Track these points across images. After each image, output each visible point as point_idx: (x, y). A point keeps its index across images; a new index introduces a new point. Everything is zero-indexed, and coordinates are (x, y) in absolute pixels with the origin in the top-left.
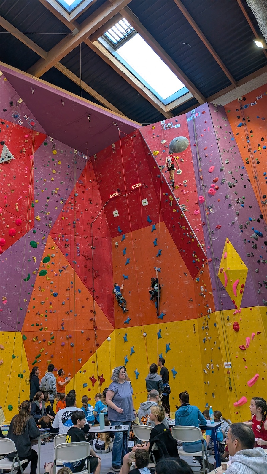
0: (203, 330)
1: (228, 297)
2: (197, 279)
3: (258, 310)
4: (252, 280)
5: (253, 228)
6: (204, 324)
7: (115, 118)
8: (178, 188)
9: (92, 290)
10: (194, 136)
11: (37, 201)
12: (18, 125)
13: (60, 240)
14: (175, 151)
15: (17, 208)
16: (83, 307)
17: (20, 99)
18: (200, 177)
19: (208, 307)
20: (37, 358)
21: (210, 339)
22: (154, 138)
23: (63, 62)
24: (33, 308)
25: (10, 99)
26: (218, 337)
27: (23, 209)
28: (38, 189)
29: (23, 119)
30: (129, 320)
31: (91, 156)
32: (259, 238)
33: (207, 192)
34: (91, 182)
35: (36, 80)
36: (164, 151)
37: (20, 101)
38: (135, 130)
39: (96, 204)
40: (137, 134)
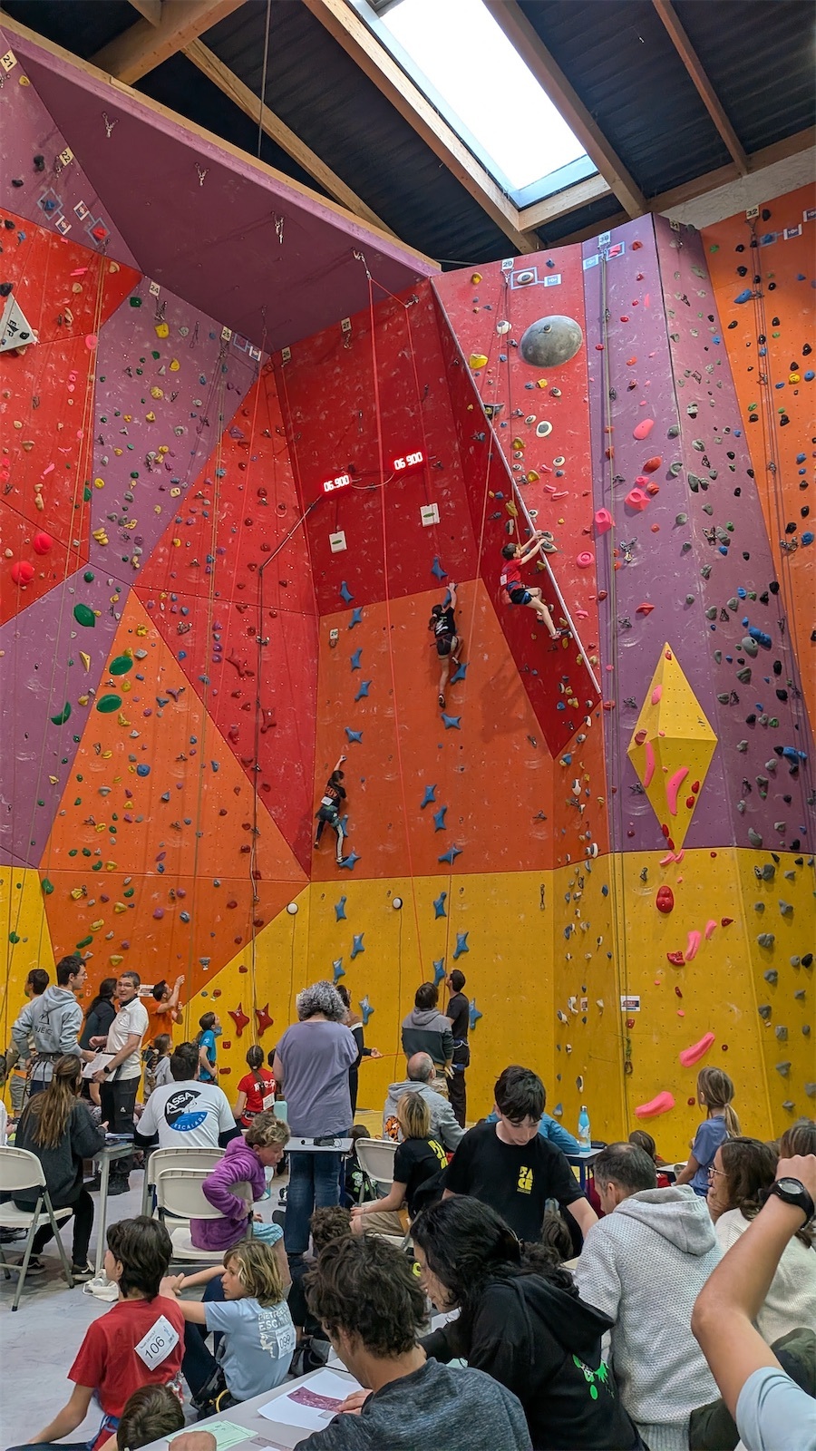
0: (568, 901)
1: (651, 815)
2: (565, 756)
3: (733, 858)
4: (726, 772)
5: (746, 620)
6: (572, 887)
7: (361, 236)
8: (536, 479)
9: (253, 766)
10: (600, 320)
11: (100, 483)
12: (56, 234)
13: (163, 608)
14: (539, 360)
15: (39, 499)
16: (223, 813)
17: (68, 150)
18: (606, 450)
19: (588, 838)
20: (81, 946)
21: (585, 928)
22: (475, 311)
23: (211, 39)
24: (76, 805)
25: (35, 147)
26: (608, 925)
27: (57, 503)
28: (106, 446)
29: (72, 218)
30: (355, 860)
31: (274, 353)
32: (762, 651)
33: (620, 499)
34: (269, 436)
35: (120, 92)
36: (504, 356)
37: (68, 156)
38: (418, 280)
39: (280, 507)
40: (425, 294)
